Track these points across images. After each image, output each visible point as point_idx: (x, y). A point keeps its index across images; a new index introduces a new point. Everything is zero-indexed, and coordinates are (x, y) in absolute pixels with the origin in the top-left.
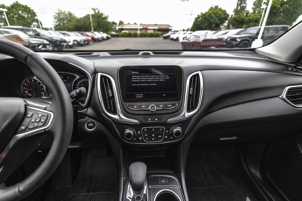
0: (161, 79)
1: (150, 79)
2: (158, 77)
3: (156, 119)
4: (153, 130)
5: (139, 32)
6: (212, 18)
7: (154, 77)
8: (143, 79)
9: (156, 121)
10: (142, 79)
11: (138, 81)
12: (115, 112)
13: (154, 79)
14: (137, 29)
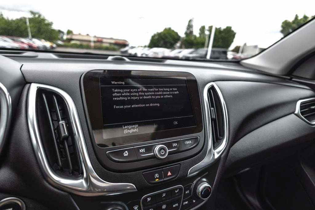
0: (165, 95)
1: (148, 95)
2: (160, 91)
3: (169, 174)
4: (164, 195)
5: (92, 44)
6: (167, 37)
7: (154, 91)
8: (136, 96)
9: (170, 176)
10: (133, 96)
11: (126, 99)
12: (76, 172)
13: (155, 95)
14: (90, 41)
